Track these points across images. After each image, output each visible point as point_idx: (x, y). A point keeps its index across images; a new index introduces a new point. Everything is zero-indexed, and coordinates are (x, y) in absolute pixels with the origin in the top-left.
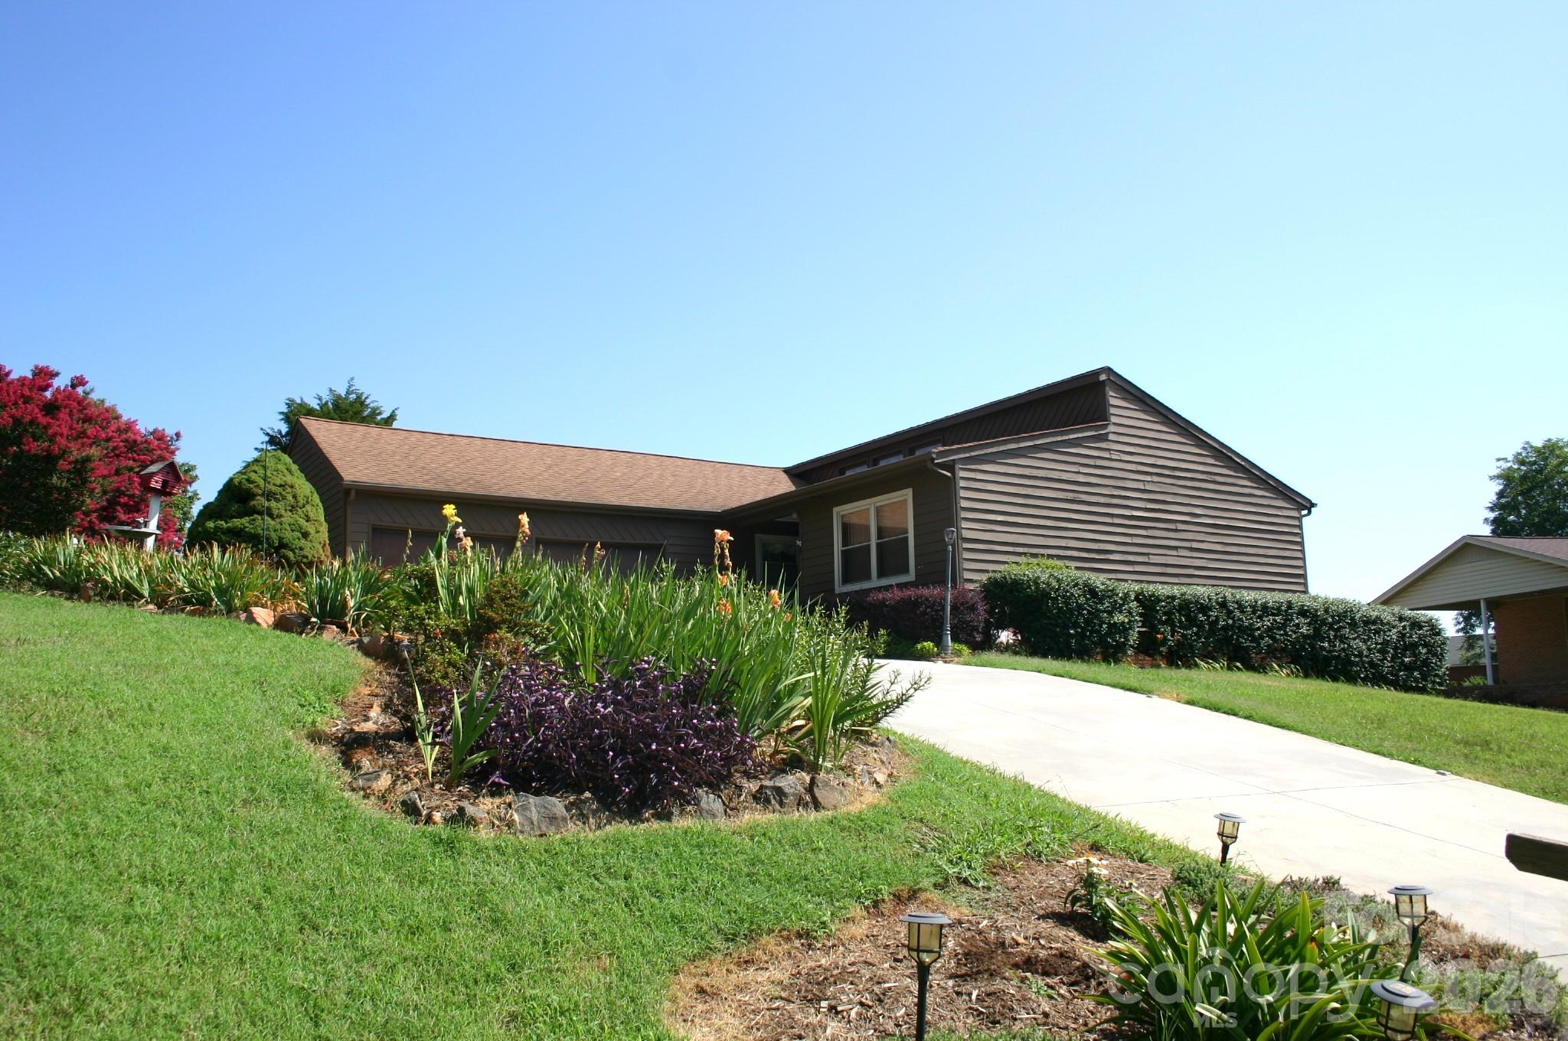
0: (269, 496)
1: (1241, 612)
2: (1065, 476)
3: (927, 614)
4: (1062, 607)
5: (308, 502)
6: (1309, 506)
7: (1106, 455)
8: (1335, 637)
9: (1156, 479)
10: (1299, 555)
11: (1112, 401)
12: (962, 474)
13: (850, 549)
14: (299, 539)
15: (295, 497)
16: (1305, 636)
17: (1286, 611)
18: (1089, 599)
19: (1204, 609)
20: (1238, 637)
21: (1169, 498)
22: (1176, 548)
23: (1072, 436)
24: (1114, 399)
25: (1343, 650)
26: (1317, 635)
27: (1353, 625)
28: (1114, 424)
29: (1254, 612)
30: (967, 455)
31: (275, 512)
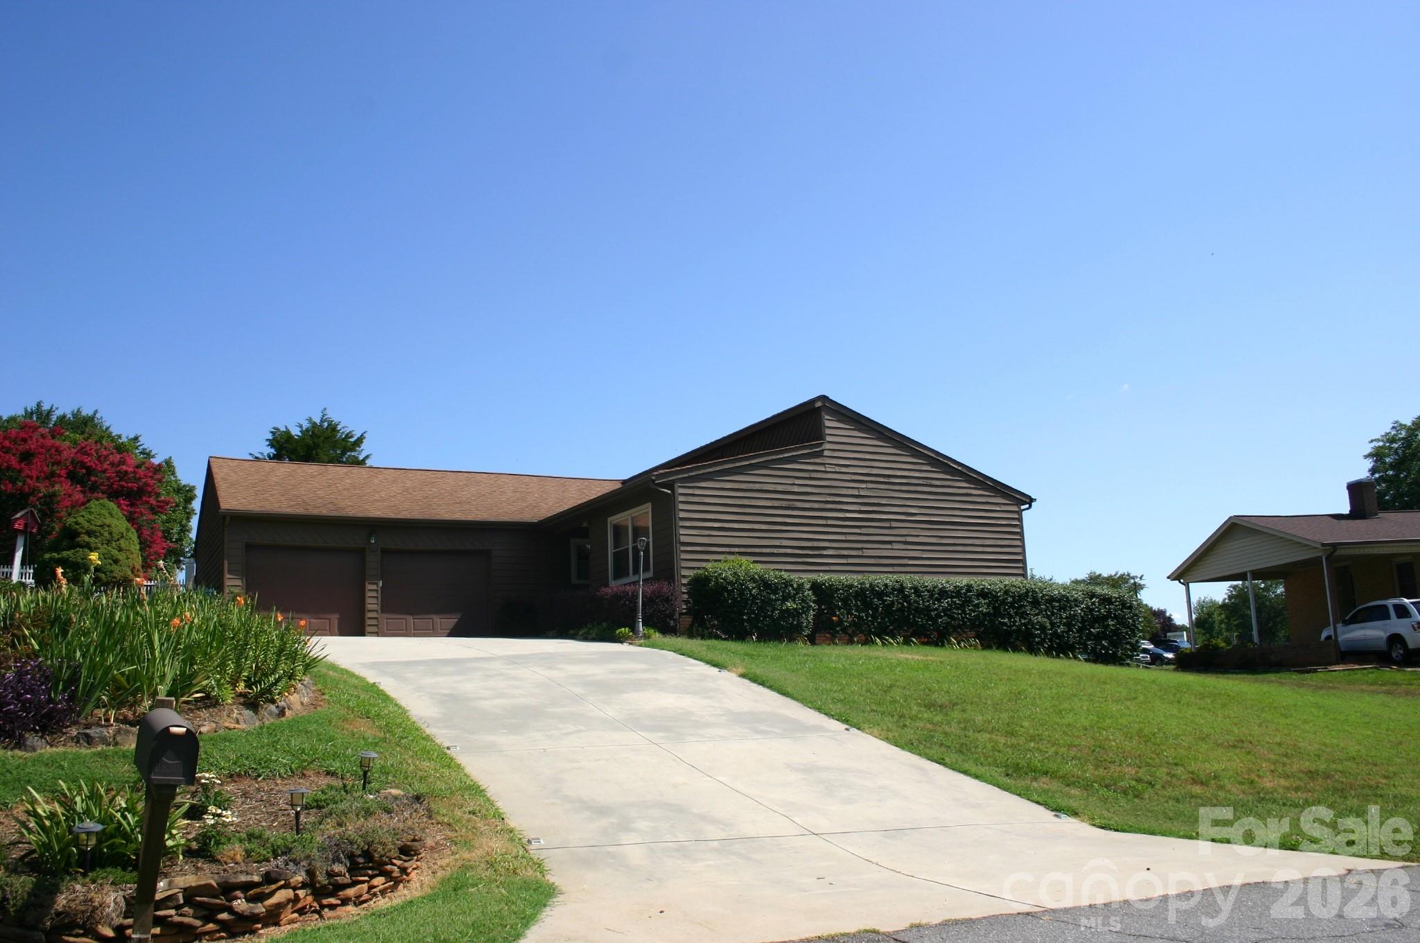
0: (90, 533)
1: (917, 596)
2: (780, 488)
3: (626, 606)
4: (737, 598)
5: (122, 537)
6: (1030, 501)
7: (822, 468)
8: (1016, 614)
9: (870, 486)
10: (1018, 543)
11: (828, 424)
12: (681, 491)
13: (621, 551)
14: (111, 564)
15: (111, 534)
16: (985, 615)
17: (965, 594)
18: (763, 591)
19: (880, 595)
20: (914, 617)
21: (883, 501)
22: (890, 542)
23: (786, 455)
24: (829, 422)
25: (1025, 624)
26: (997, 612)
27: (1035, 603)
28: (829, 442)
29: (931, 596)
30: (686, 475)
31: (93, 546)
